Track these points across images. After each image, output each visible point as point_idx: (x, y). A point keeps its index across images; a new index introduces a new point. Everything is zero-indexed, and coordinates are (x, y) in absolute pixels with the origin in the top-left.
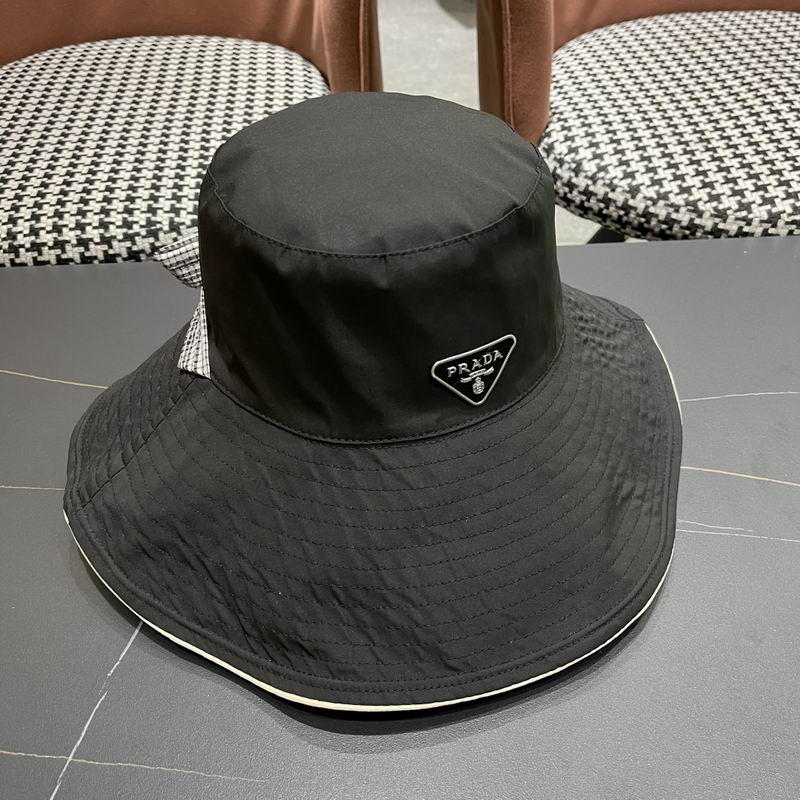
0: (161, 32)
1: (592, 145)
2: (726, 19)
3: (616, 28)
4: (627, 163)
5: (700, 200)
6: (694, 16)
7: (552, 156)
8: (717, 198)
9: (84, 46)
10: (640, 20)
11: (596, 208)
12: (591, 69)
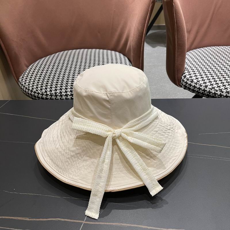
0: (88, 48)
1: (195, 76)
2: (225, 48)
3: (198, 50)
4: (204, 80)
5: (222, 89)
6: (217, 47)
7: (186, 78)
8: (226, 89)
9: (70, 51)
10: (204, 48)
11: (197, 90)
12: (193, 59)
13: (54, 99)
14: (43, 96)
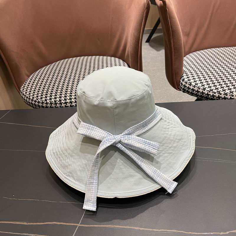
0: (88, 55)
1: (194, 79)
2: (225, 49)
3: (198, 52)
4: (202, 83)
5: (220, 91)
6: (217, 49)
7: (184, 81)
8: (225, 90)
9: (71, 59)
10: (204, 50)
11: (195, 93)
12: (192, 62)
13: (54, 107)
14: (43, 105)
